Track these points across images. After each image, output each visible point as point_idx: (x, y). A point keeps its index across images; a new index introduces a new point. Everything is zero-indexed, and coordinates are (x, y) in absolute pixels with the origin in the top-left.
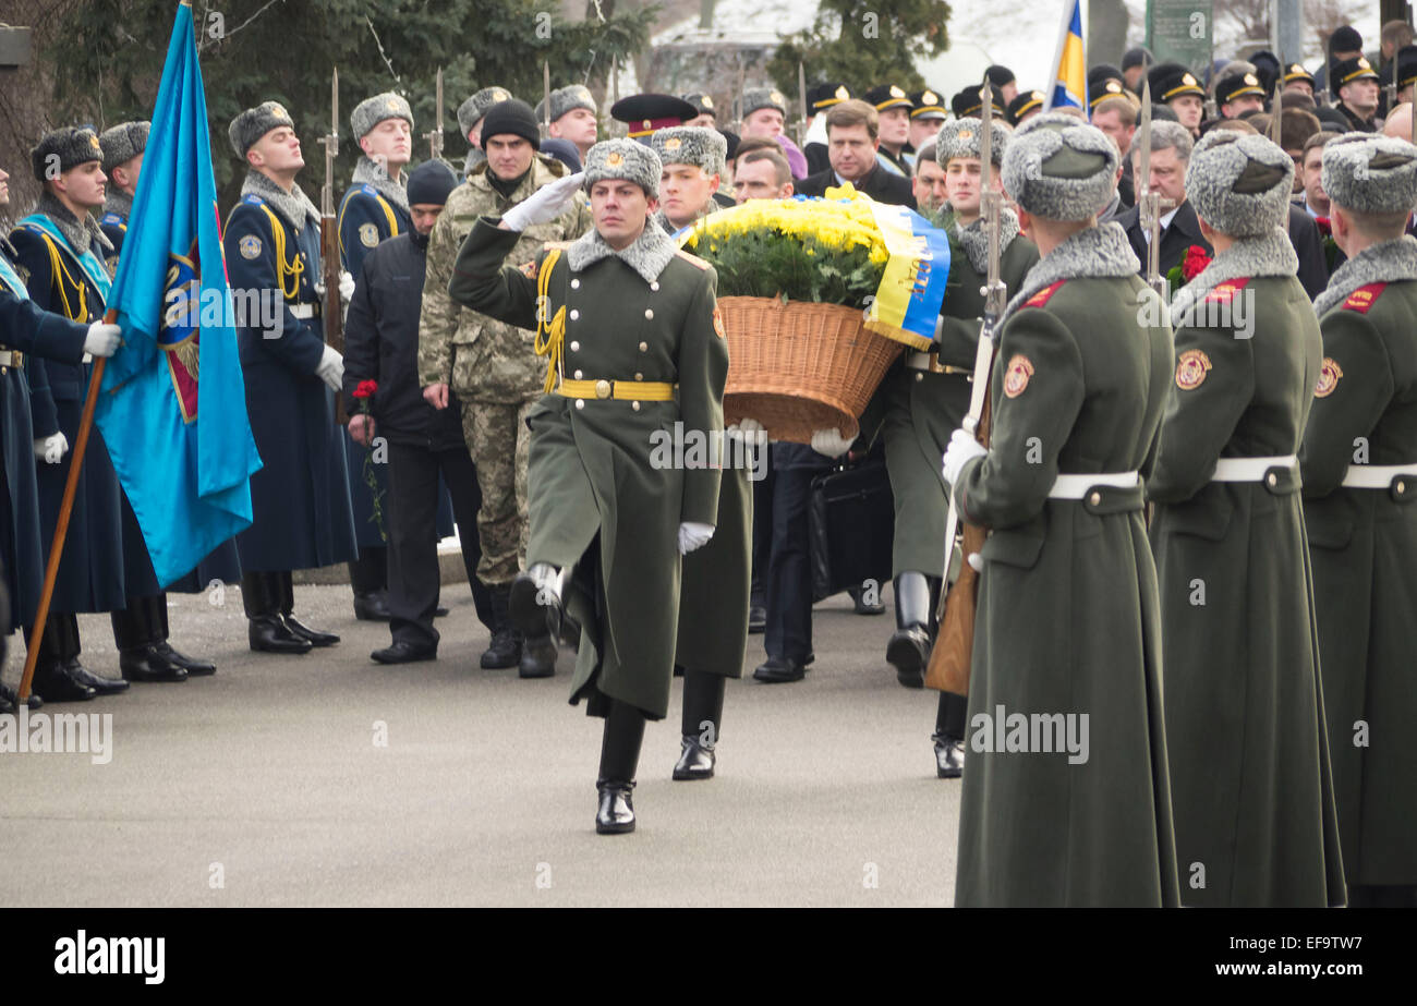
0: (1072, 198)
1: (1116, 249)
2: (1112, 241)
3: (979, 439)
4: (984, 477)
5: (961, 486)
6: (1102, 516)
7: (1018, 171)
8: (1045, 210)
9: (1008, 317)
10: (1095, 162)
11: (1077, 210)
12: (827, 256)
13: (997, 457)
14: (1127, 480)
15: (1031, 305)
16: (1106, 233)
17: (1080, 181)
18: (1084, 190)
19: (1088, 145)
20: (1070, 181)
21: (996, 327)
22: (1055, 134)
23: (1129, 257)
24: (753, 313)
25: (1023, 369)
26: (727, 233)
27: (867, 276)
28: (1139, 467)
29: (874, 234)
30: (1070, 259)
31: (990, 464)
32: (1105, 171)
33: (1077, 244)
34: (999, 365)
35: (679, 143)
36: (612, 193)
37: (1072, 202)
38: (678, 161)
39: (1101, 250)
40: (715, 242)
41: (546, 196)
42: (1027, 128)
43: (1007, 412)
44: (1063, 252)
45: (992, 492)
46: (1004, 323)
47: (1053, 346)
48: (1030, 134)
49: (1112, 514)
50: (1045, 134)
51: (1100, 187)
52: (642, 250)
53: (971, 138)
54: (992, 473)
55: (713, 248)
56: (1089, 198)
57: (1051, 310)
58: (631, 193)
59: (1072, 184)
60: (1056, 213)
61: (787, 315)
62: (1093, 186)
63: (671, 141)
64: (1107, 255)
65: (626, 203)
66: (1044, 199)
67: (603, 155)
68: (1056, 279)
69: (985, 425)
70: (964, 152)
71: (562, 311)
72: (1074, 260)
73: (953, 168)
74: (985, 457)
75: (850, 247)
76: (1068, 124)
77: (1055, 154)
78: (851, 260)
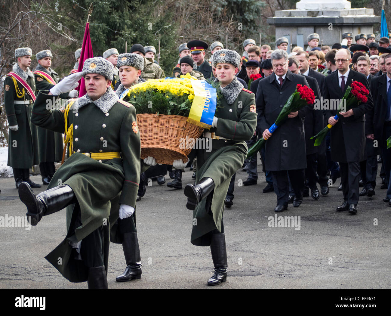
12: (173, 98)
24: (148, 119)
26: (139, 91)
27: (186, 105)
29: (190, 90)
35: (126, 59)
36: (92, 79)
38: (125, 65)
40: (135, 94)
41: (66, 81)
52: (103, 100)
53: (225, 56)
55: (134, 97)
58: (99, 79)
61: (160, 120)
63: (124, 58)
65: (97, 83)
67: (89, 64)
70: (222, 61)
71: (71, 126)
73: (219, 67)
75: (181, 94)
78: (182, 99)
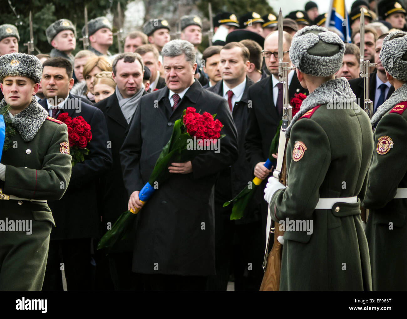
0: (324, 66)
1: (344, 90)
2: (342, 86)
3: (281, 181)
4: (284, 200)
5: (273, 204)
6: (341, 218)
7: (298, 52)
8: (311, 71)
9: (293, 123)
10: (334, 48)
11: (326, 71)
13: (290, 190)
14: (353, 200)
15: (304, 117)
16: (339, 82)
17: (328, 57)
18: (329, 62)
19: (331, 40)
20: (323, 57)
21: (288, 128)
22: (315, 35)
23: (351, 93)
25: (301, 148)
28: (358, 194)
30: (322, 95)
31: (287, 193)
32: (340, 53)
33: (325, 88)
34: (289, 145)
37: (324, 67)
39: (337, 90)
42: (301, 32)
43: (294, 169)
44: (319, 92)
45: (288, 207)
46: (291, 126)
47: (316, 136)
48: (303, 36)
49: (345, 217)
50: (310, 35)
51: (337, 60)
53: (18, 64)
54: (288, 198)
56: (332, 66)
57: (314, 119)
59: (324, 59)
60: (316, 73)
62: (334, 59)
64: (340, 92)
66: (311, 66)
68: (316, 105)
69: (284, 174)
70: (14, 73)
72: (324, 95)
73: (8, 83)
74: (284, 190)
76: (321, 31)
77: (316, 44)
